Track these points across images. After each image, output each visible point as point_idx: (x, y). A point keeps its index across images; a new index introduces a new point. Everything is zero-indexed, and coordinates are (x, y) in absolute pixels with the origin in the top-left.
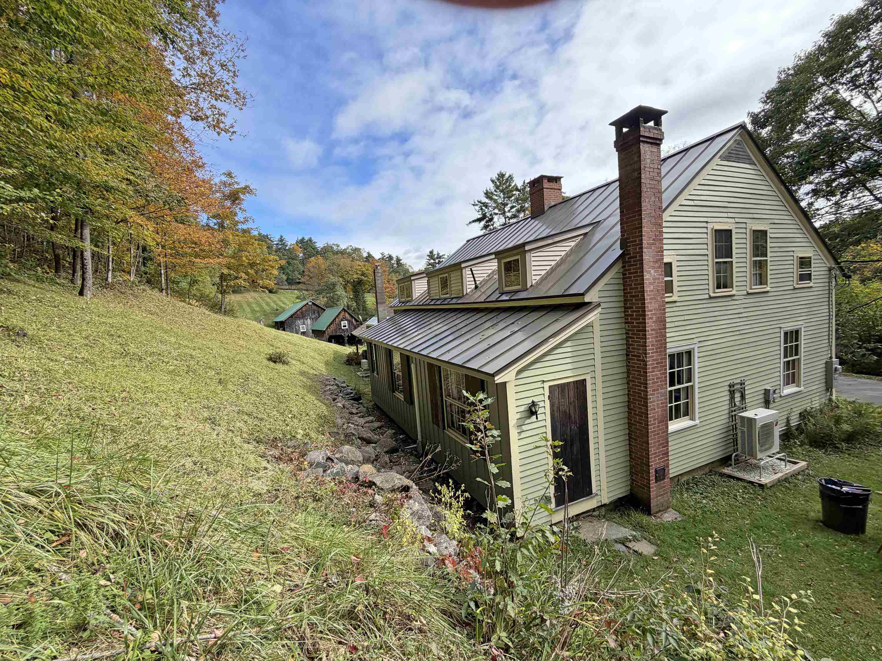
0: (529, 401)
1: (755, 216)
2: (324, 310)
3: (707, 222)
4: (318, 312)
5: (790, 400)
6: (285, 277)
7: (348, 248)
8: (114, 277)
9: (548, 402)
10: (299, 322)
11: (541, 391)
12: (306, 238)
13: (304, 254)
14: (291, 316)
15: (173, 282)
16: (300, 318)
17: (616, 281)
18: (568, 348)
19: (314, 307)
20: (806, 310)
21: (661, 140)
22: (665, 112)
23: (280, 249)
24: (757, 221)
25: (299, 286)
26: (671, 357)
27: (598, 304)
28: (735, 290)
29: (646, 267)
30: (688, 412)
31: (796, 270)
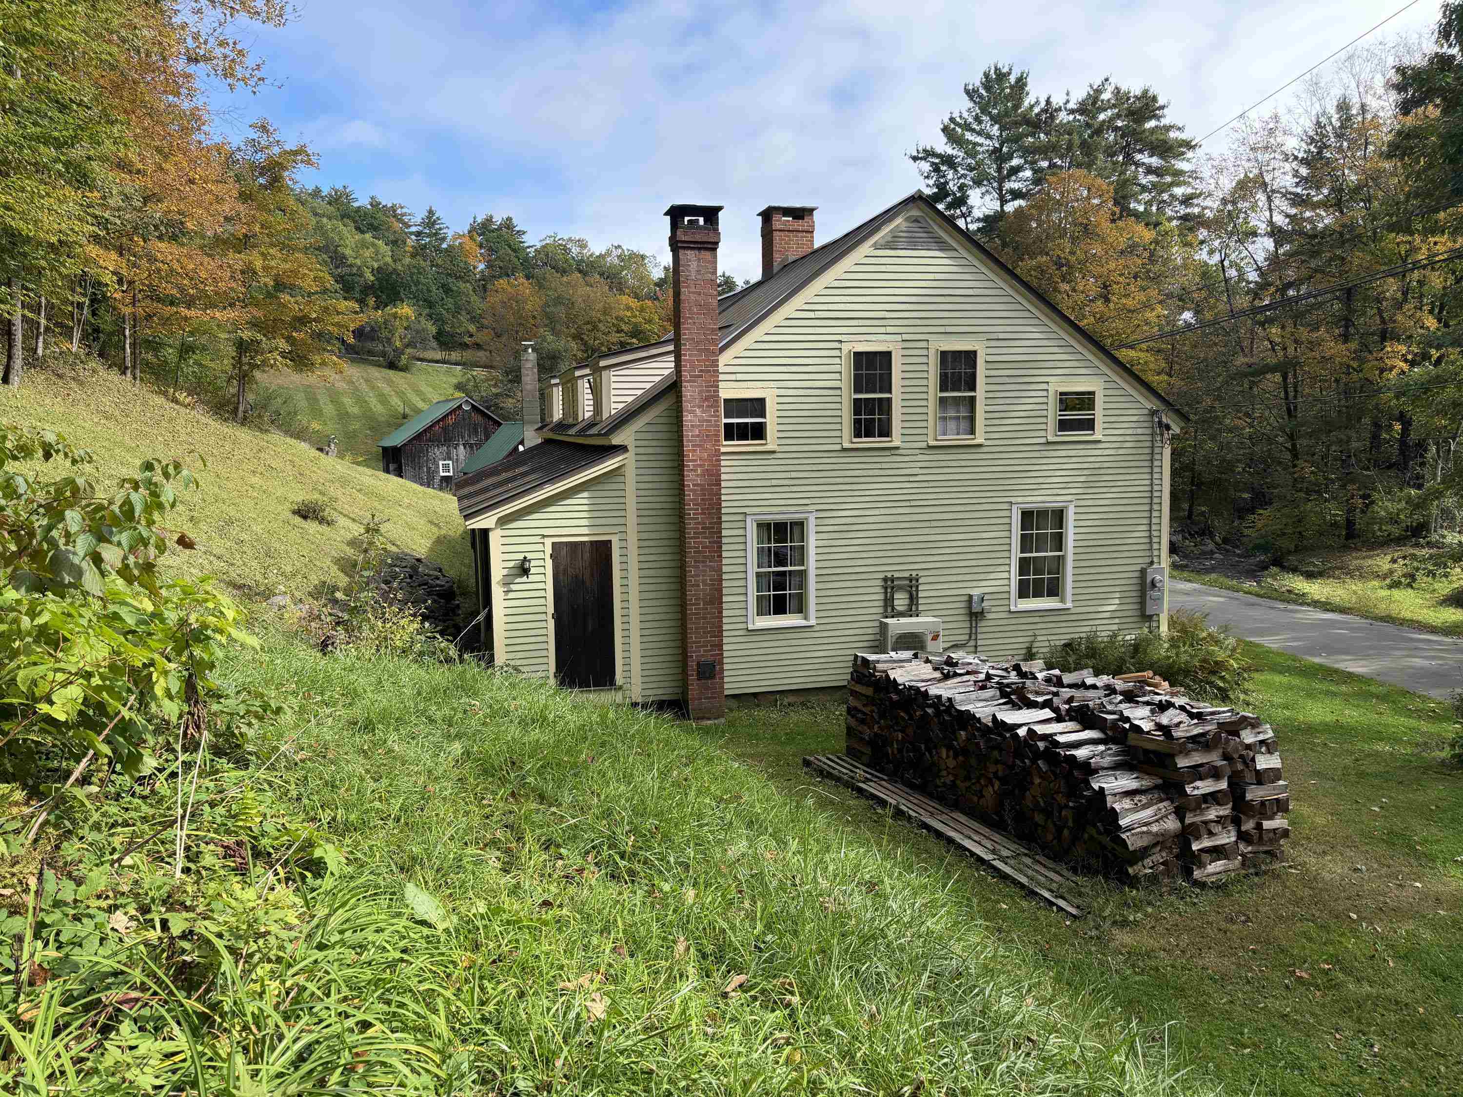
0: (521, 556)
1: (949, 329)
2: (499, 424)
3: (840, 342)
4: (486, 428)
5: (1037, 620)
6: (433, 329)
7: (609, 253)
8: (47, 346)
9: (549, 563)
10: (437, 452)
11: (540, 547)
12: (498, 219)
13: (489, 266)
14: (418, 437)
15: (150, 346)
16: (439, 444)
17: (662, 420)
18: (583, 499)
19: (477, 418)
20: (1082, 479)
21: (717, 243)
22: (720, 208)
23: (424, 247)
24: (954, 337)
25: (468, 355)
26: (763, 527)
27: (623, 449)
28: (896, 440)
29: (687, 406)
30: (801, 609)
31: (1053, 414)
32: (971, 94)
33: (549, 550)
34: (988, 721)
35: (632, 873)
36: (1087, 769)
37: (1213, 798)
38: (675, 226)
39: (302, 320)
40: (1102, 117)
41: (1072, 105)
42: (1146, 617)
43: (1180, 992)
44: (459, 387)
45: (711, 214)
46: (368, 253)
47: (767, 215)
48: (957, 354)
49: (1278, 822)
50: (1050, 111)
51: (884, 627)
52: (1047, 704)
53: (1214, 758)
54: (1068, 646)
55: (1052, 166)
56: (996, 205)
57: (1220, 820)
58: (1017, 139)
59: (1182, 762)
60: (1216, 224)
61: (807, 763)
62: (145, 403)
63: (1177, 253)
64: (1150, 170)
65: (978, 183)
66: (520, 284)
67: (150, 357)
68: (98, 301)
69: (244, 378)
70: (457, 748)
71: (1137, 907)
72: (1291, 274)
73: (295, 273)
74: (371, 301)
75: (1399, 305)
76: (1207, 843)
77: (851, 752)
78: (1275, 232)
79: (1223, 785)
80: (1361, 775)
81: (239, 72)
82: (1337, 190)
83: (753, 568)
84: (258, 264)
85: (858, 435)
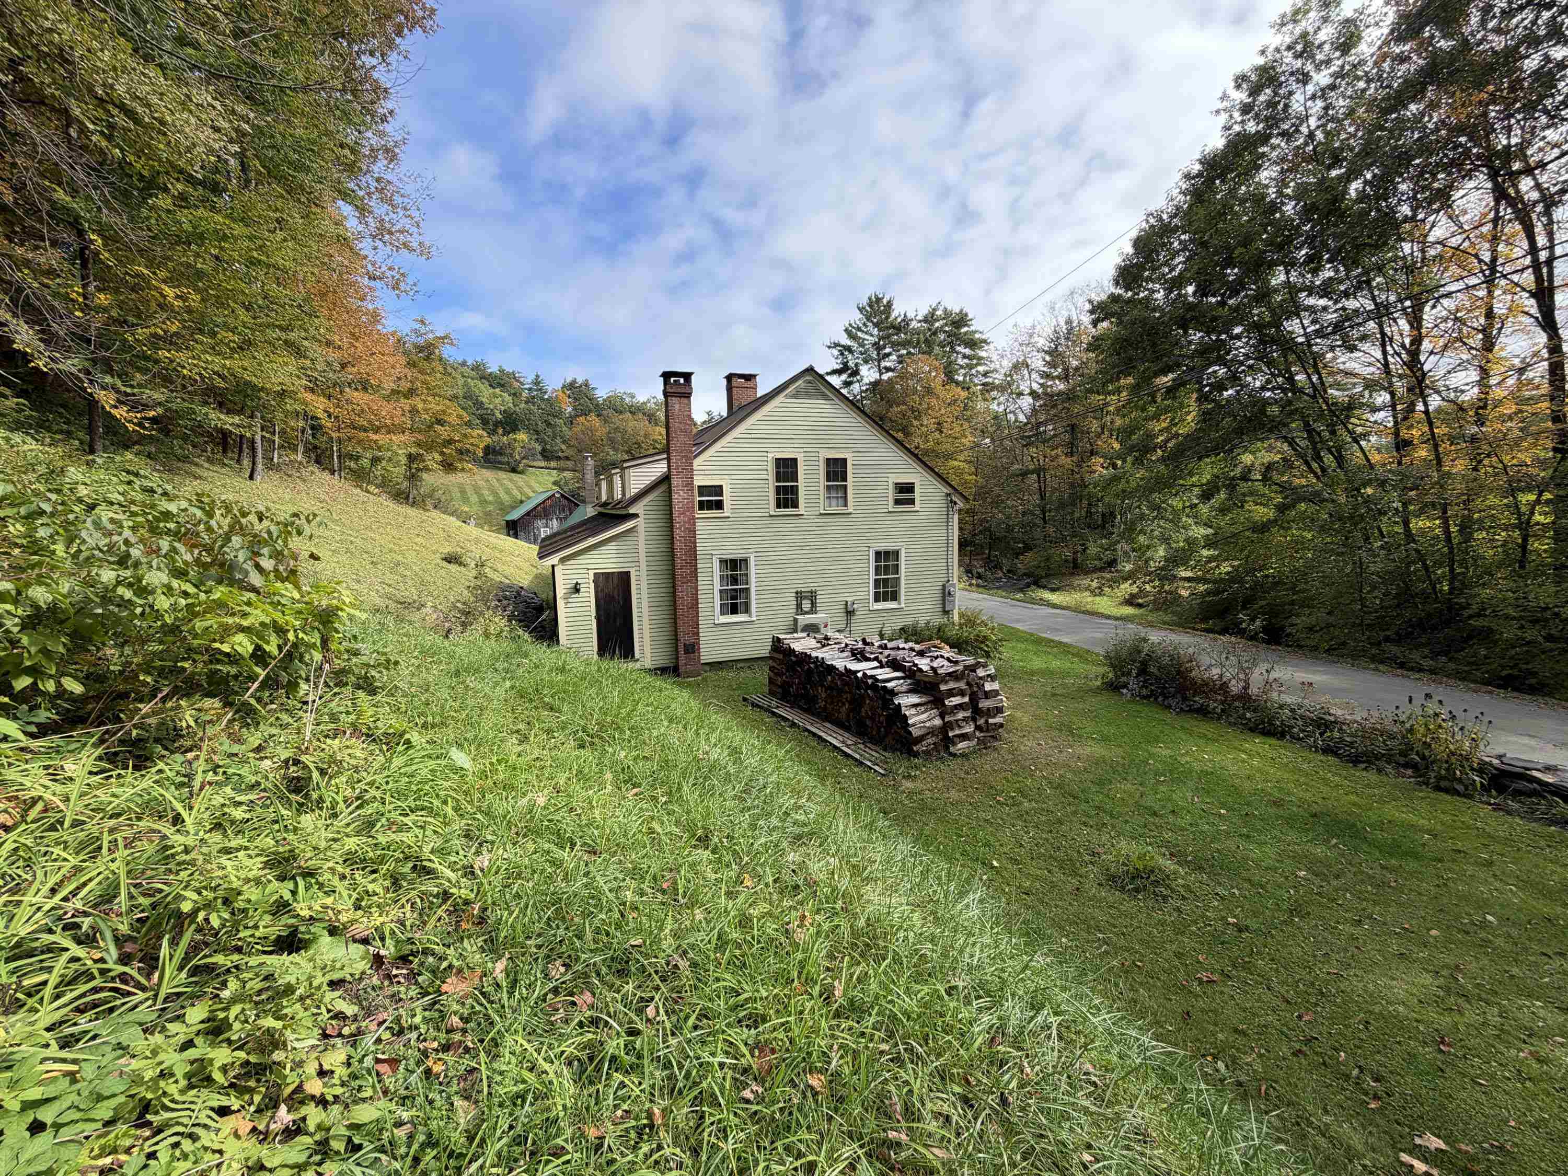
0: (575, 581)
1: (830, 446)
2: (576, 505)
3: (767, 452)
4: (569, 508)
5: (883, 614)
6: (539, 448)
7: (650, 401)
8: (280, 457)
10: (540, 523)
11: (586, 576)
12: (580, 380)
13: (575, 409)
14: (528, 514)
15: (351, 457)
16: (541, 518)
17: (660, 499)
19: (565, 502)
20: (909, 533)
21: (691, 394)
22: (693, 373)
23: (534, 397)
24: (833, 450)
25: (562, 463)
26: (723, 562)
27: (635, 516)
28: (802, 510)
29: (674, 489)
30: (747, 611)
31: (891, 495)
32: (861, 310)
33: (592, 577)
34: (842, 669)
35: (592, 744)
36: (893, 693)
37: (960, 707)
38: (666, 383)
39: (450, 442)
40: (937, 325)
41: (920, 317)
42: (946, 612)
43: (934, 811)
44: (555, 483)
45: (687, 376)
46: (499, 400)
47: (729, 378)
48: (836, 460)
49: (997, 720)
50: (906, 321)
51: (795, 620)
52: (876, 659)
53: (962, 685)
54: (902, 629)
55: (909, 353)
56: (877, 376)
57: (965, 719)
58: (889, 336)
59: (943, 687)
60: (1002, 388)
61: (745, 700)
62: (346, 492)
63: (980, 405)
64: (965, 357)
65: (866, 361)
66: (594, 420)
67: (352, 464)
68: (316, 428)
69: (413, 477)
70: (508, 684)
71: (917, 767)
72: (1042, 418)
73: (444, 412)
74: (500, 431)
75: (1099, 436)
76: (957, 732)
77: (772, 693)
78: (1033, 393)
79: (966, 699)
80: (1054, 695)
81: (402, 286)
82: (1066, 370)
83: (717, 587)
84: (420, 406)
85: (778, 506)
